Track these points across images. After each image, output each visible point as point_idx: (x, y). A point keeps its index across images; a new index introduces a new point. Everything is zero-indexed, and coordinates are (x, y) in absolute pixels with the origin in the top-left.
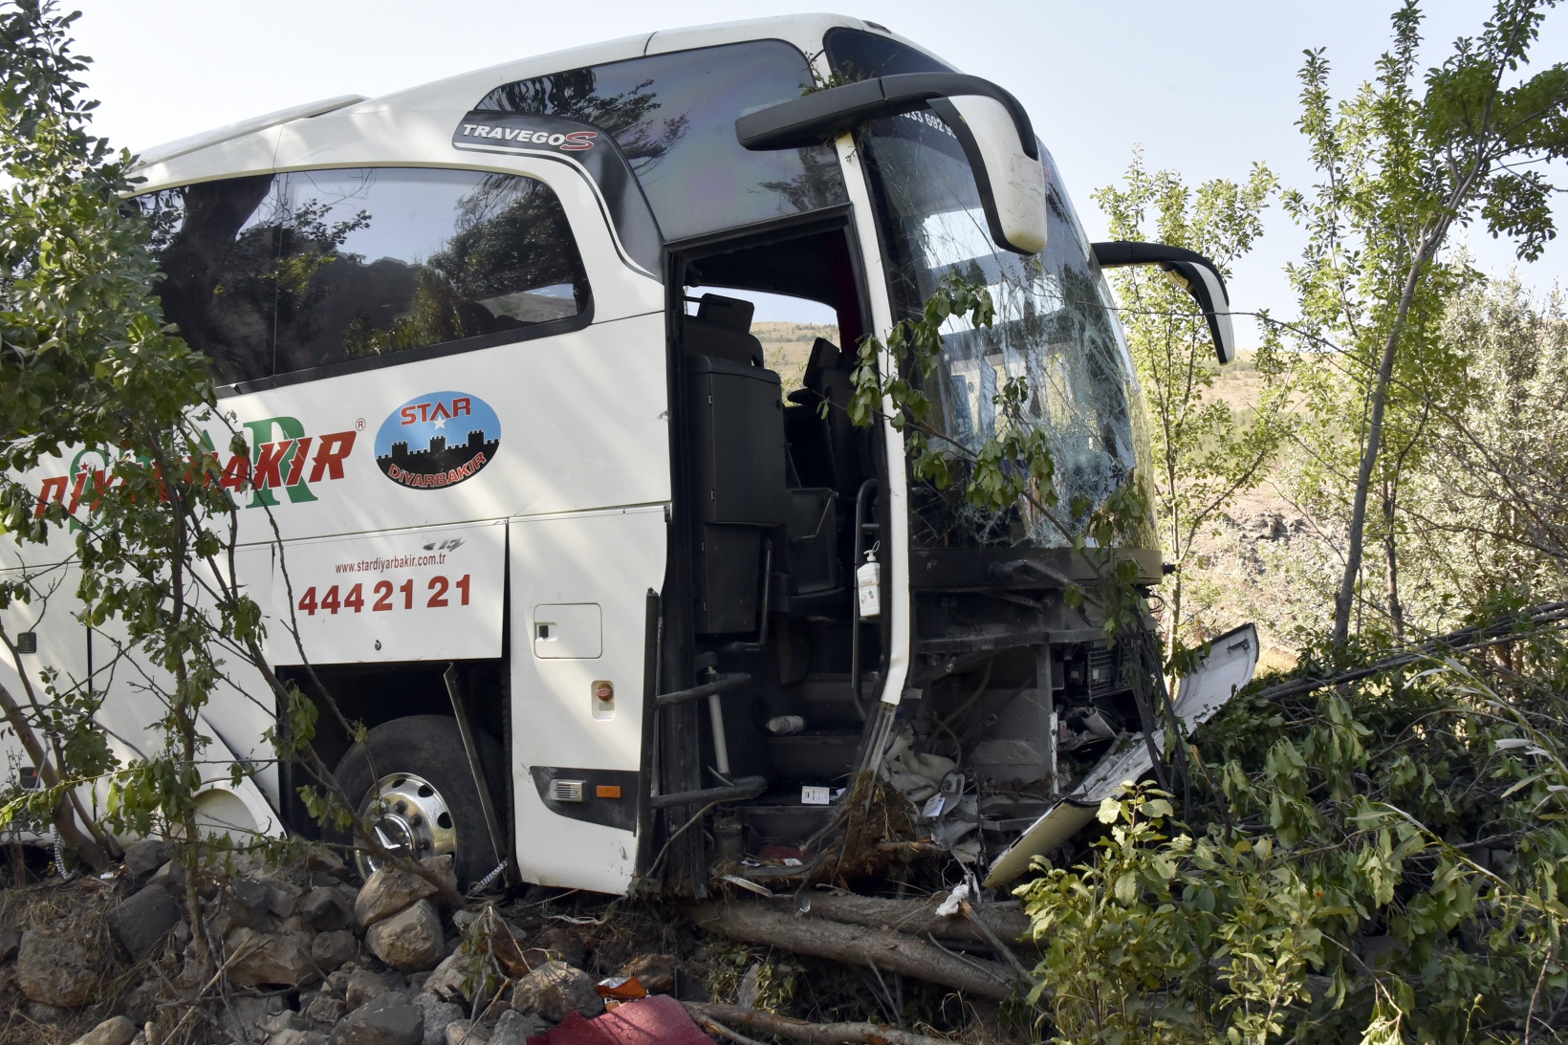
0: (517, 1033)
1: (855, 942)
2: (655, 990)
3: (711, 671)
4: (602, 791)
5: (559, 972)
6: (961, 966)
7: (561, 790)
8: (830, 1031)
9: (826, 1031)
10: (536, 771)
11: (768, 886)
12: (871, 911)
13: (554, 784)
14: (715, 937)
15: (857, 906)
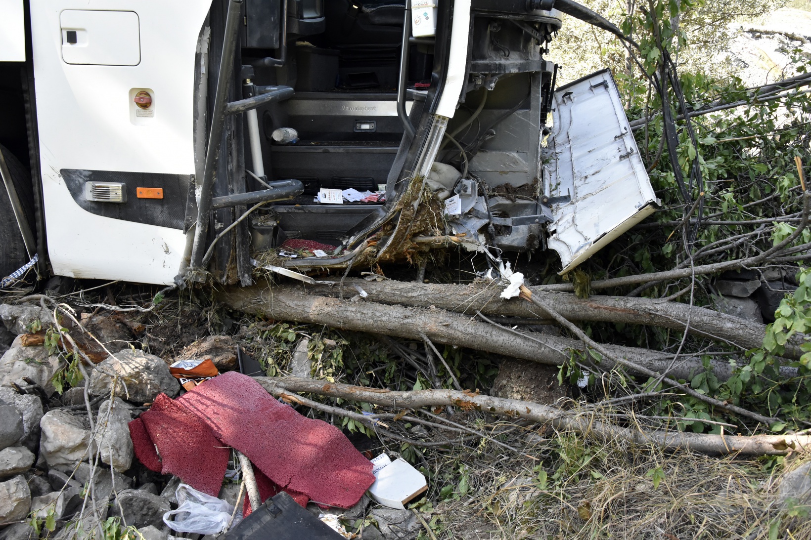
0: (120, 421)
1: (407, 320)
2: (223, 368)
3: (249, 83)
4: (143, 192)
5: (138, 360)
6: (512, 338)
7: (97, 191)
8: (414, 398)
9: (409, 397)
10: (66, 174)
11: (308, 273)
12: (415, 294)
13: (89, 185)
14: (253, 317)
15: (400, 290)
